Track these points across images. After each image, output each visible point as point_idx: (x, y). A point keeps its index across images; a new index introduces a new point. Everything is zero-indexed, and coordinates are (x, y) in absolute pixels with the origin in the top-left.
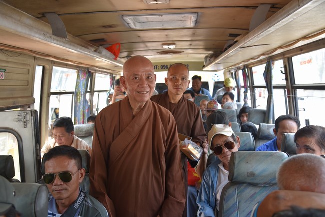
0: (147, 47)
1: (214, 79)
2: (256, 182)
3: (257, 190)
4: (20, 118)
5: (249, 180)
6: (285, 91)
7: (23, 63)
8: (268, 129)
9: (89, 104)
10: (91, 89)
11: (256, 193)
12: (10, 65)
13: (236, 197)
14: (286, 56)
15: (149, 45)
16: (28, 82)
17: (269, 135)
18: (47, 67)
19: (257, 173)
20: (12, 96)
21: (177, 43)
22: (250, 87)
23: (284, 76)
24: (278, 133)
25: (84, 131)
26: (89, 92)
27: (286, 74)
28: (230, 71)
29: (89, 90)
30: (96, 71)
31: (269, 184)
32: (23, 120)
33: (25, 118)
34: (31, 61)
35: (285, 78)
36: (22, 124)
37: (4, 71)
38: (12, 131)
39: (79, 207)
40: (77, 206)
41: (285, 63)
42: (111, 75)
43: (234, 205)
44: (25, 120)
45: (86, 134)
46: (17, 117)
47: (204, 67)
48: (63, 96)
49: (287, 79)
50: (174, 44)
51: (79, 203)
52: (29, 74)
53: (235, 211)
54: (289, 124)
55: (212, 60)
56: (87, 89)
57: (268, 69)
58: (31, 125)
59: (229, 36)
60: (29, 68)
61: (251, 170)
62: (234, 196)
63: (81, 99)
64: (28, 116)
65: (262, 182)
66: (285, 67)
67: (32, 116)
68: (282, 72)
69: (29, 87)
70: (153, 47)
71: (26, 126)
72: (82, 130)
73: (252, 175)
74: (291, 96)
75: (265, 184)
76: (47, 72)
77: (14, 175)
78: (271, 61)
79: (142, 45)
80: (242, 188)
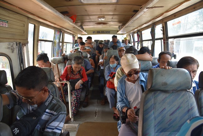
0: (90, 19)
1: (122, 38)
2: (167, 89)
3: (167, 95)
4: (9, 46)
5: (162, 88)
6: (161, 41)
7: (20, 19)
8: (154, 60)
9: (61, 48)
10: (62, 40)
11: (166, 97)
12: (11, 19)
13: (152, 100)
14: (164, 21)
15: (91, 17)
16: (24, 31)
17: (155, 63)
18: (37, 25)
19: (168, 82)
20: (13, 38)
21: (105, 16)
22: (140, 41)
23: (162, 32)
24: (160, 62)
25: (57, 60)
26: (61, 42)
27: (163, 31)
28: (129, 35)
29: (61, 41)
30: (65, 31)
31: (176, 90)
32: (11, 48)
33: (12, 46)
34: (26, 20)
35: (162, 33)
36: (10, 51)
37: (7, 22)
38: (6, 55)
39: (48, 105)
40: (47, 104)
41: (163, 25)
42: (73, 35)
43: (151, 106)
44: (12, 48)
45: (58, 62)
46: (7, 46)
47: (118, 31)
48: (46, 42)
49: (163, 34)
50: (104, 17)
51: (48, 102)
52: (24, 26)
53: (152, 110)
54: (166, 56)
55: (122, 27)
56: (60, 40)
57: (153, 29)
58: (16, 51)
59: (133, 12)
60: (24, 23)
61: (164, 81)
62: (151, 99)
63: (57, 44)
64: (14, 45)
65: (171, 89)
66: (163, 27)
67: (17, 45)
68: (161, 30)
69: (24, 34)
70: (93, 19)
71: (13, 52)
72: (56, 60)
73: (165, 84)
74: (166, 42)
75: (173, 90)
76: (37, 28)
77: (7, 82)
78: (154, 25)
79: (88, 18)
80: (157, 94)
